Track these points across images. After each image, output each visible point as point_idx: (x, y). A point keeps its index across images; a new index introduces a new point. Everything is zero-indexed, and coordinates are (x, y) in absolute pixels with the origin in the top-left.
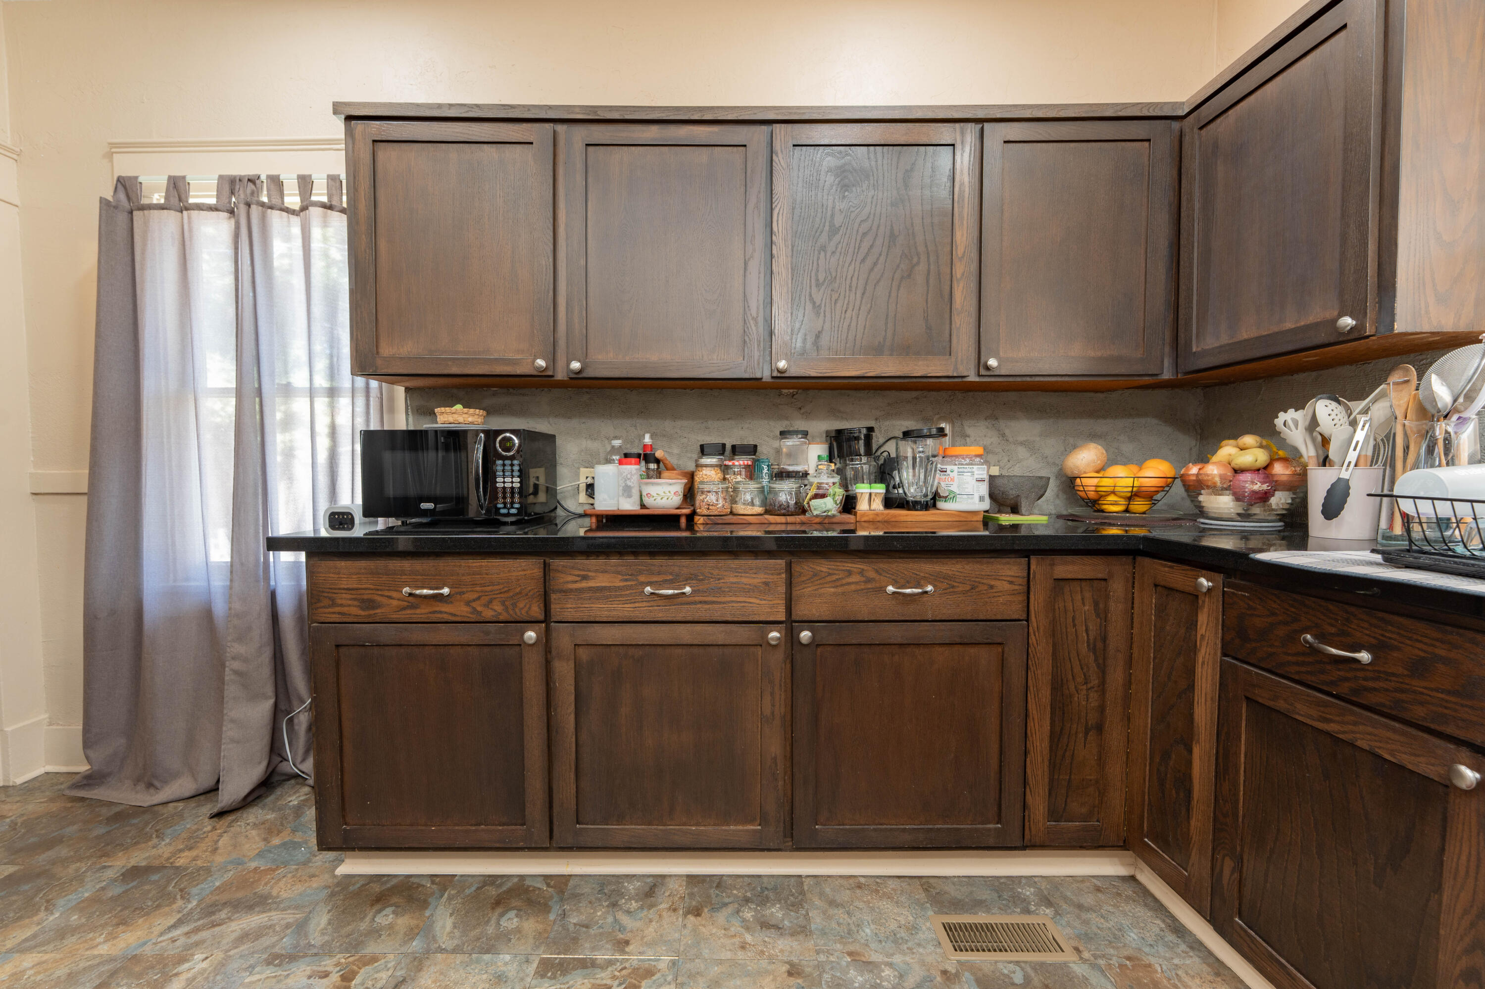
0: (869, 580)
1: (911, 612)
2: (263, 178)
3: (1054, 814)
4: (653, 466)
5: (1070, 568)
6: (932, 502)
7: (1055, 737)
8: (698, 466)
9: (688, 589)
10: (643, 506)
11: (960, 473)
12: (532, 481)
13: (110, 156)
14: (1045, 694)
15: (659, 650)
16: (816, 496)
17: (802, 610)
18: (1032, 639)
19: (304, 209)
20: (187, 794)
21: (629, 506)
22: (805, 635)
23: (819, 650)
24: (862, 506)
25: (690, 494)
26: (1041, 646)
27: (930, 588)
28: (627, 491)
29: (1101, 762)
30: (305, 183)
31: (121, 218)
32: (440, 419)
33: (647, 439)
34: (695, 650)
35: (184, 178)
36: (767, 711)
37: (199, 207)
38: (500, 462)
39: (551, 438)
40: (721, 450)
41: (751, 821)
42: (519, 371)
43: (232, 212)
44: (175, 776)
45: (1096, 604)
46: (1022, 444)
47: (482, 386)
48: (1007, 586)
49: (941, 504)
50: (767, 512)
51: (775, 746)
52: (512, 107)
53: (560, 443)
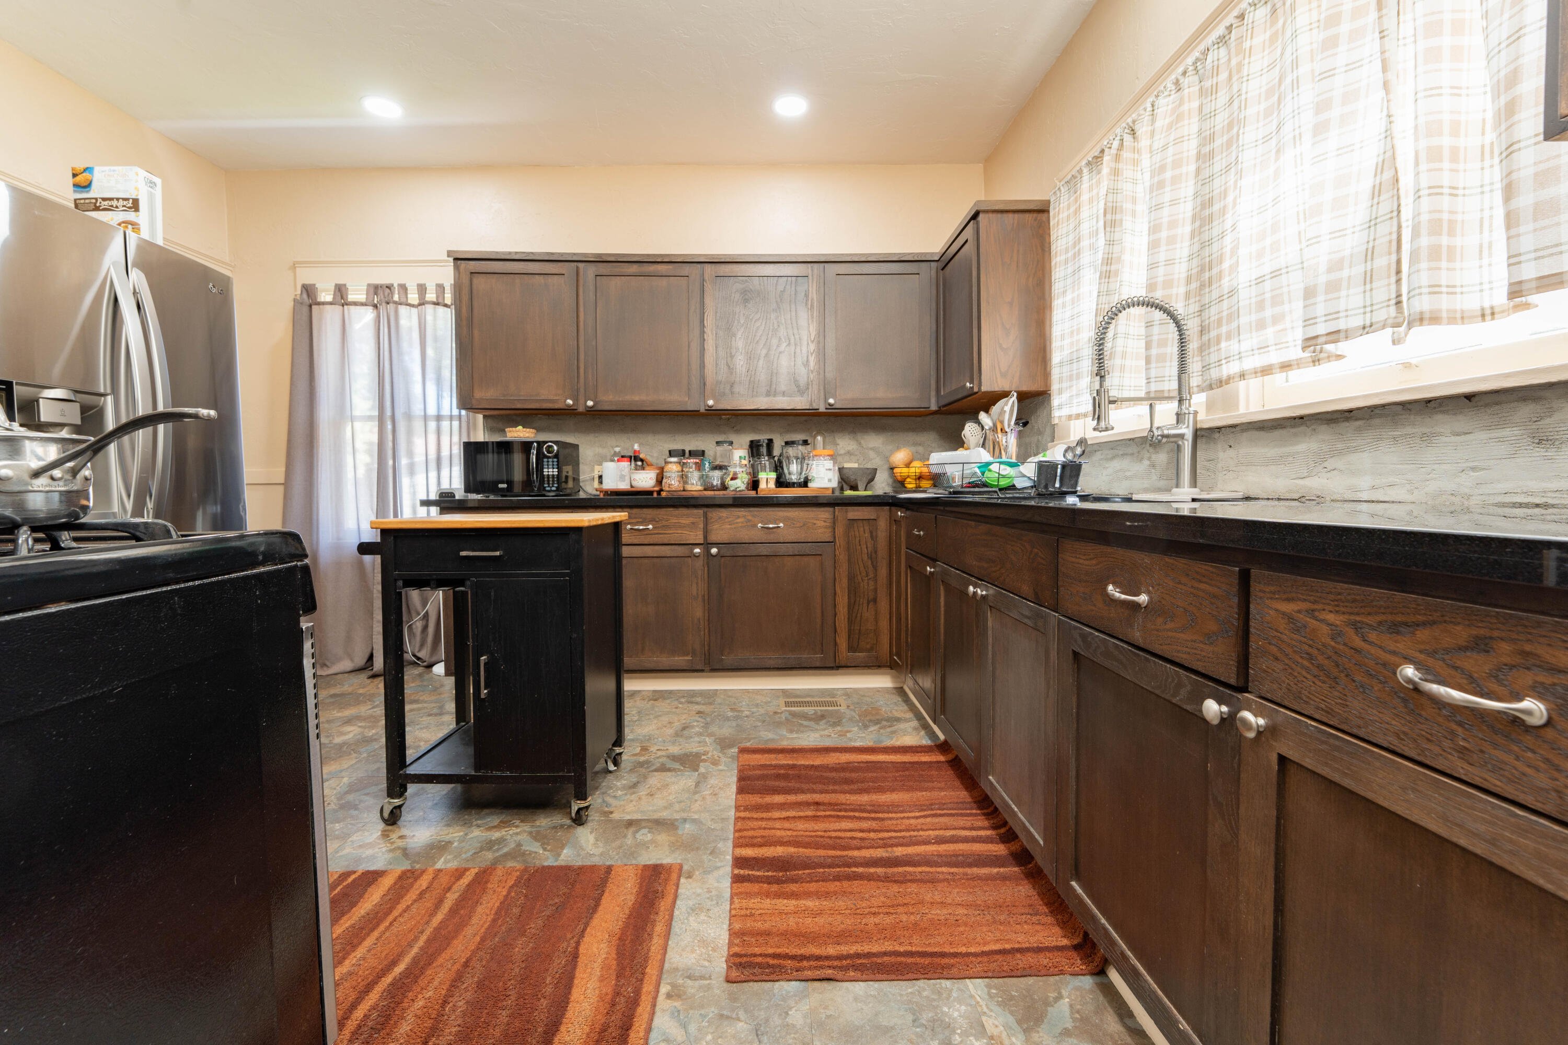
0: (749, 521)
1: (772, 538)
2: (396, 285)
3: (852, 648)
4: (639, 463)
5: (856, 513)
6: (805, 484)
7: (851, 606)
8: (666, 463)
9: (650, 527)
10: (632, 486)
11: (817, 465)
12: (564, 474)
13: (294, 267)
14: (845, 581)
15: (635, 560)
16: (732, 479)
17: (713, 538)
18: (837, 552)
19: (420, 304)
20: (349, 669)
21: (624, 486)
22: (714, 551)
23: (723, 559)
24: (762, 485)
25: (660, 481)
26: (842, 557)
27: (781, 525)
28: (622, 478)
29: (876, 620)
30: (422, 289)
31: (305, 309)
32: (509, 435)
33: (636, 447)
34: (655, 560)
35: (345, 285)
36: (695, 593)
37: (355, 304)
38: (545, 460)
39: (576, 447)
40: (682, 454)
41: (687, 655)
42: (556, 406)
43: (375, 306)
44: (340, 659)
45: (871, 532)
46: (871, 449)
47: (532, 414)
48: (823, 524)
49: (810, 485)
50: (705, 490)
51: (698, 612)
52: (552, 254)
53: (581, 450)
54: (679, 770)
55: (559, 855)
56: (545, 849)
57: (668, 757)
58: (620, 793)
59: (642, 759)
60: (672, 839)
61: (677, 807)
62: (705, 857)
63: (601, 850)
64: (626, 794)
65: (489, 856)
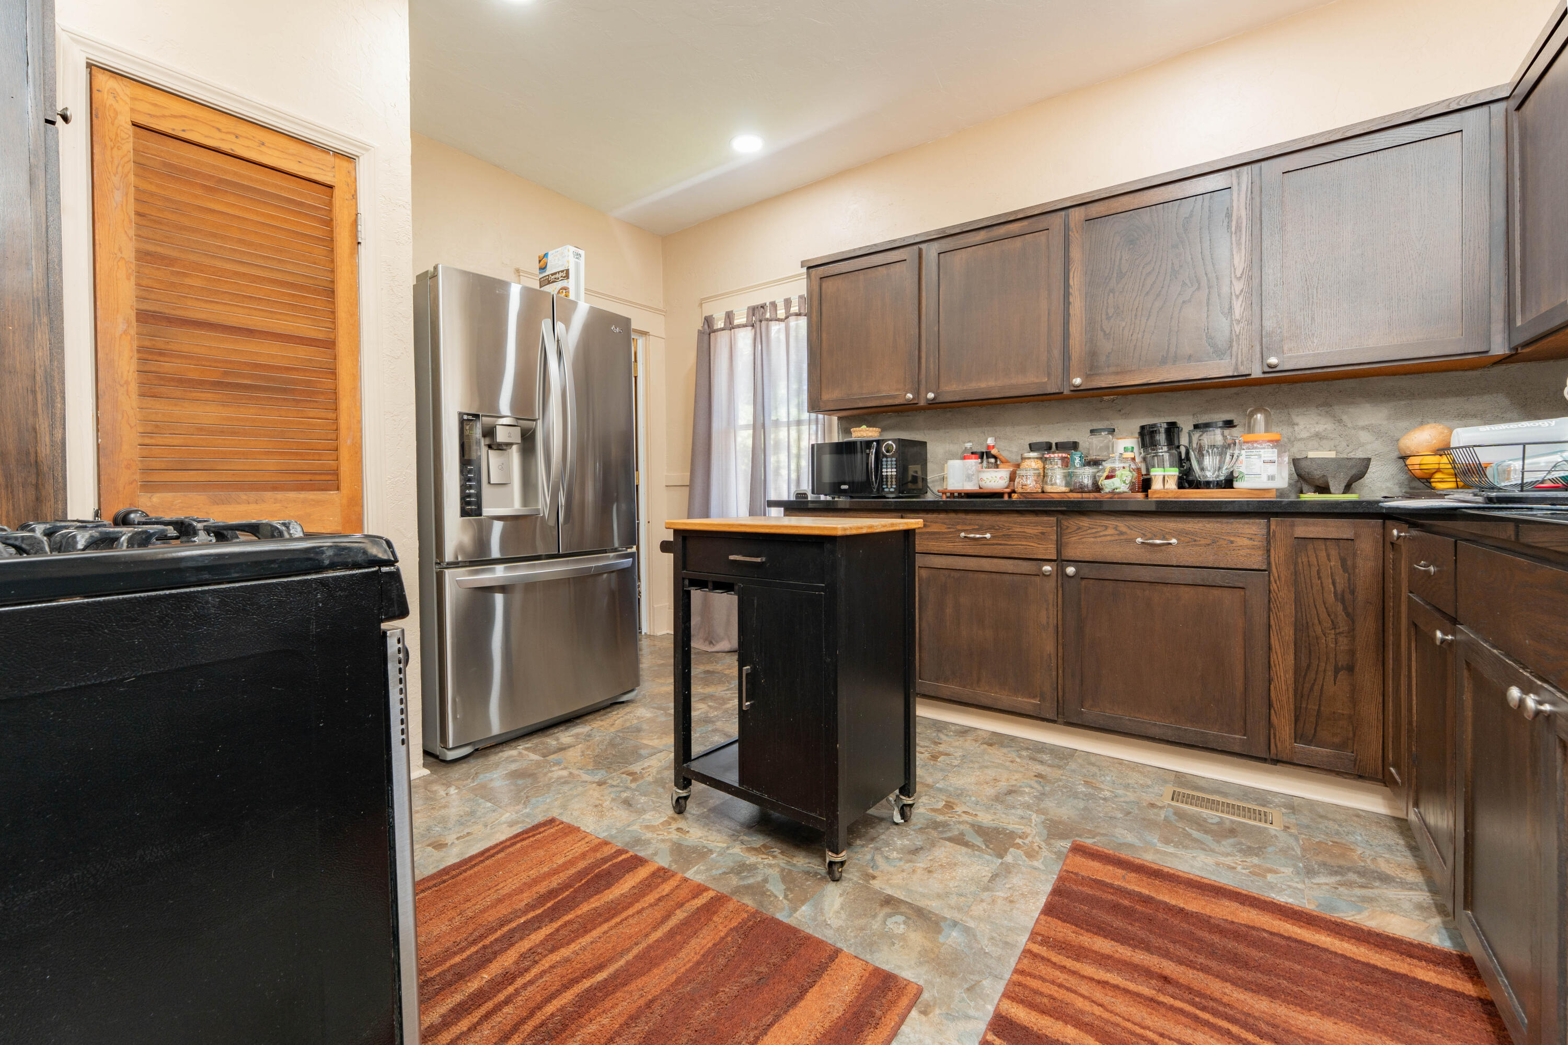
0: (1122, 533)
1: (1158, 558)
2: (768, 304)
3: (1299, 736)
4: (992, 460)
5: (1312, 529)
6: (1229, 483)
7: (1300, 673)
8: (1023, 459)
9: (988, 536)
10: (980, 488)
11: (1248, 457)
12: (911, 473)
13: (701, 305)
14: (1289, 633)
15: (970, 574)
16: (1108, 477)
17: (1071, 552)
18: (1274, 586)
19: (787, 318)
21: (970, 487)
22: (1071, 570)
23: (1084, 582)
24: (1157, 485)
25: (1012, 478)
26: (1284, 594)
27: (1174, 541)
28: (969, 478)
29: (1354, 701)
30: (788, 302)
31: (706, 337)
32: (854, 435)
33: (990, 441)
34: (994, 576)
35: (732, 311)
36: (1044, 621)
37: (739, 326)
38: (884, 459)
39: (924, 444)
40: (1048, 447)
41: (1034, 697)
42: (897, 402)
43: (753, 326)
45: (1343, 561)
46: (1363, 428)
47: (878, 413)
48: (1246, 542)
49: (1236, 484)
50: (1071, 491)
51: (1049, 647)
52: (894, 241)
53: (930, 447)
54: (979, 849)
55: (795, 910)
56: (786, 897)
57: (973, 826)
58: (895, 854)
59: (940, 818)
60: (928, 944)
61: (953, 900)
62: (957, 991)
63: (841, 923)
64: (900, 859)
65: (734, 881)
